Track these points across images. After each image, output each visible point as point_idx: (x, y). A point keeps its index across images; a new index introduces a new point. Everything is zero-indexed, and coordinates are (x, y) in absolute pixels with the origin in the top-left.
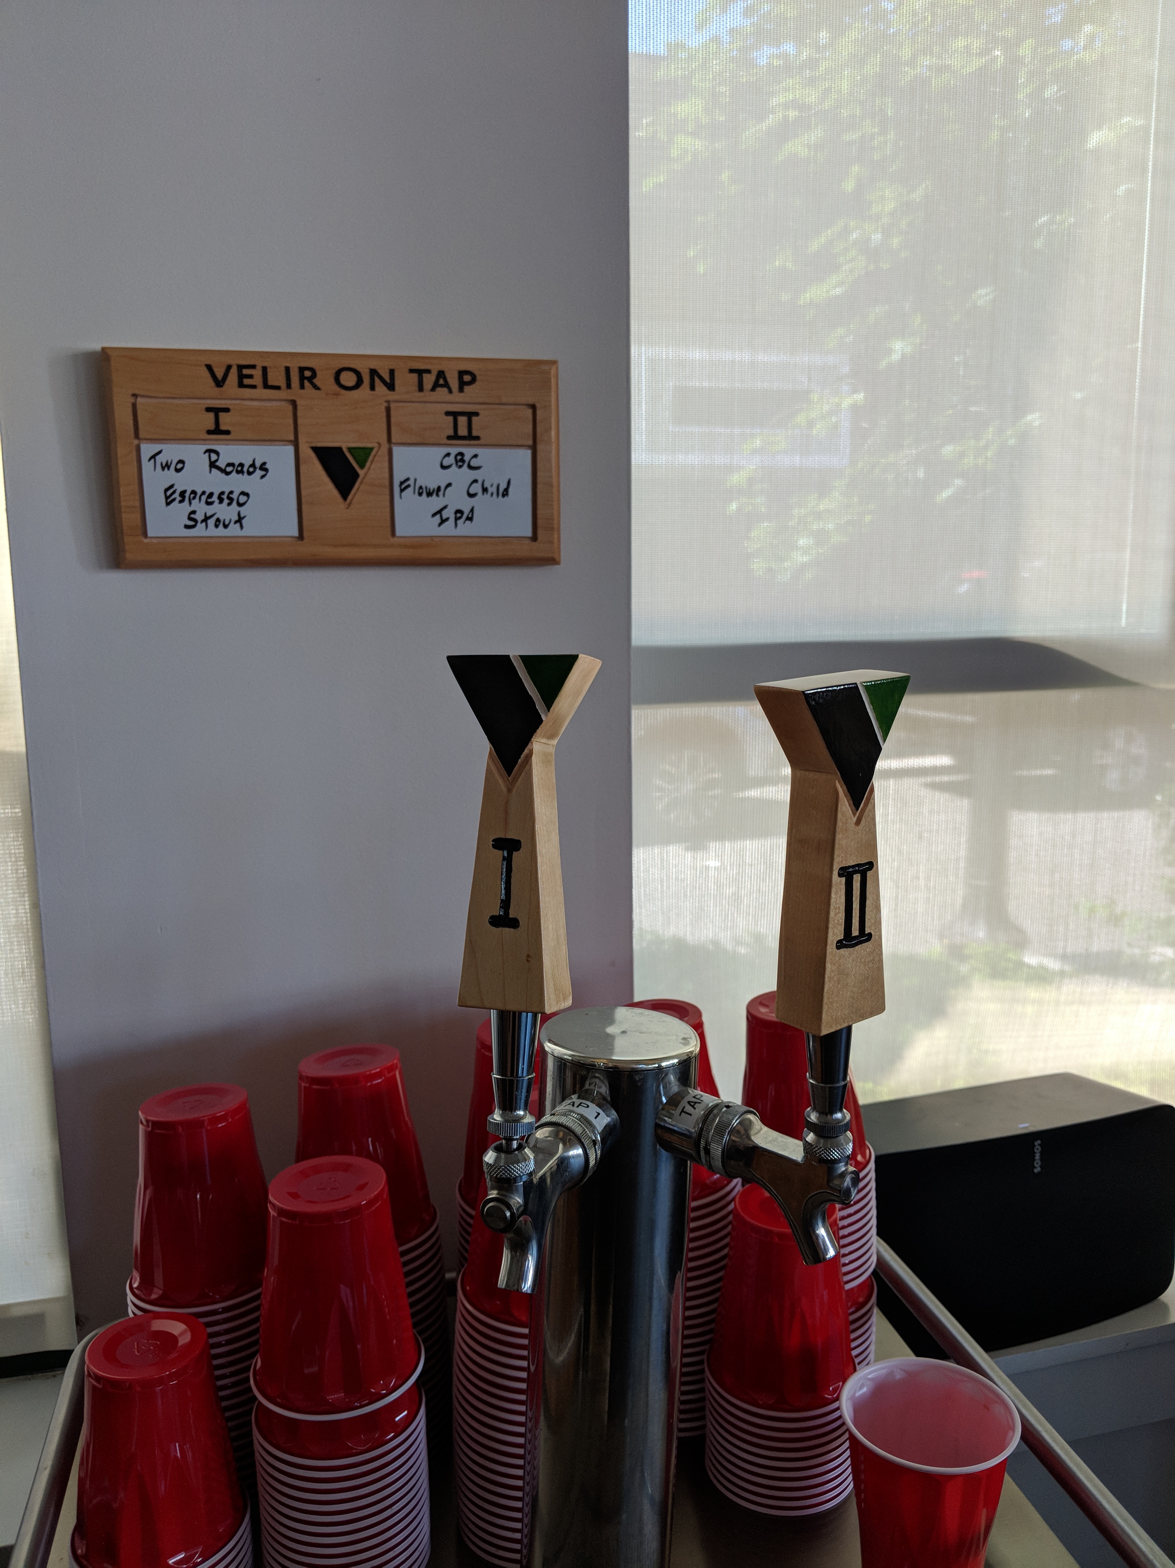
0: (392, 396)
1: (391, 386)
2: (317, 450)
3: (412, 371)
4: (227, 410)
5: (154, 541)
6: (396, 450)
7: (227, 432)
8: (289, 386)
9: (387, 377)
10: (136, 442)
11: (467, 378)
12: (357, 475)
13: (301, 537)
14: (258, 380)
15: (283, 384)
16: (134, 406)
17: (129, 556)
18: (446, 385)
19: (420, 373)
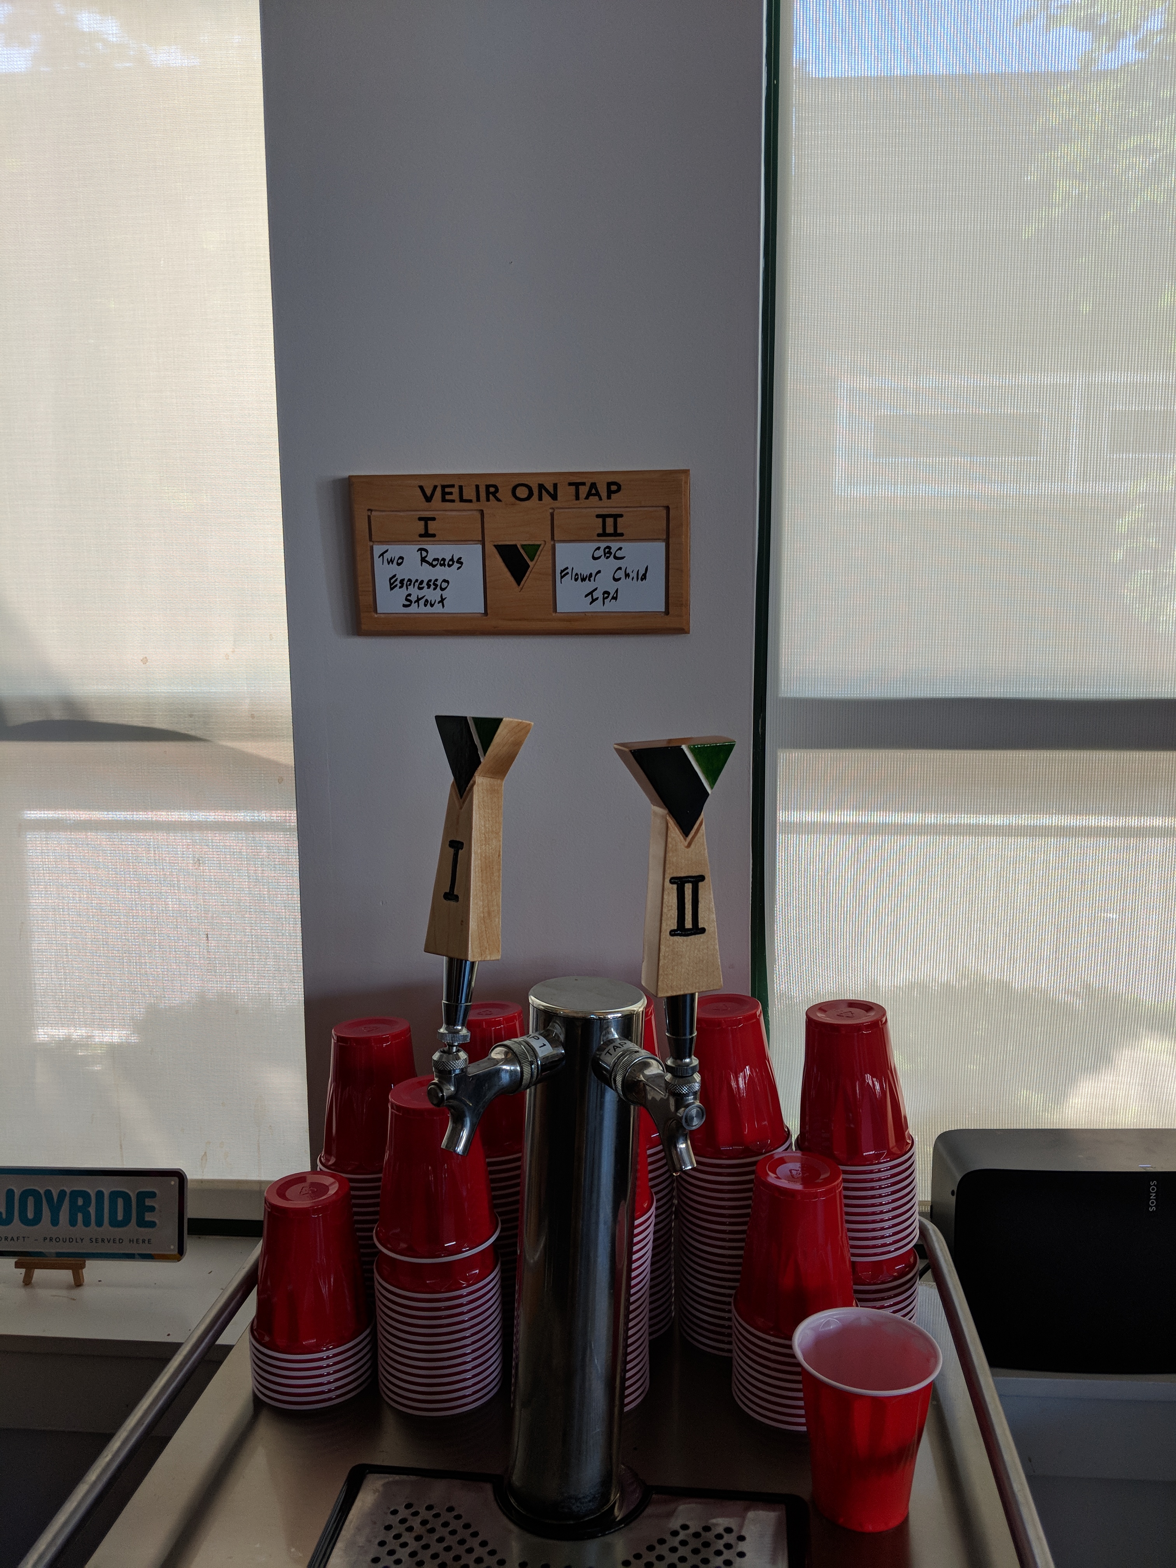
0: (556, 504)
1: (554, 497)
2: (497, 547)
3: (570, 484)
4: (433, 519)
5: (382, 616)
6: (558, 545)
7: (434, 536)
8: (478, 500)
9: (552, 491)
10: (371, 544)
11: (614, 487)
12: (528, 566)
13: (486, 613)
14: (455, 496)
15: (474, 499)
16: (369, 517)
17: (364, 627)
18: (598, 494)
19: (577, 485)
